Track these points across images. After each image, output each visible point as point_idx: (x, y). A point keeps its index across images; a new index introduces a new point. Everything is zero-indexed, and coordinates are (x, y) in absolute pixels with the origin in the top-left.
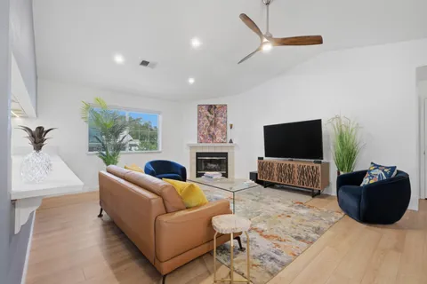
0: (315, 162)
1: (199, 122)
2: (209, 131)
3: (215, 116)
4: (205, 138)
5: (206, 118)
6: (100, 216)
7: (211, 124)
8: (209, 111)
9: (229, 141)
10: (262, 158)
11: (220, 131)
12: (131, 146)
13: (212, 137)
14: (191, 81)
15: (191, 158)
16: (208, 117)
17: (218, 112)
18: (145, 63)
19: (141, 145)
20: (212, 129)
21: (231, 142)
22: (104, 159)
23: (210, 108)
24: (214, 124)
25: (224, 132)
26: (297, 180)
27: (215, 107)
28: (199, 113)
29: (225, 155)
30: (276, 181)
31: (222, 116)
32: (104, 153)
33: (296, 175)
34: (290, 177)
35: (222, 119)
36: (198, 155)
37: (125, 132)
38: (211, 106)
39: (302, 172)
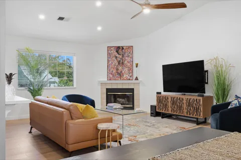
0: (198, 96)
1: (108, 61)
2: (117, 69)
3: (123, 56)
4: (113, 76)
5: (114, 58)
6: (30, 132)
7: (119, 63)
8: (117, 52)
9: (135, 78)
10: (160, 93)
11: (126, 69)
12: (51, 83)
13: (120, 75)
14: (99, 28)
15: (102, 94)
16: (116, 57)
17: (125, 53)
18: (61, 19)
19: (60, 82)
20: (120, 68)
21: (137, 79)
22: (32, 93)
23: (118, 49)
24: (121, 63)
25: (131, 70)
26: (185, 111)
27: (123, 48)
28: (109, 54)
29: (132, 90)
30: (170, 112)
31: (128, 56)
32: (32, 88)
33: (185, 106)
34: (180, 108)
35: (128, 59)
36: (108, 90)
37: (46, 72)
38: (119, 47)
39: (189, 104)
